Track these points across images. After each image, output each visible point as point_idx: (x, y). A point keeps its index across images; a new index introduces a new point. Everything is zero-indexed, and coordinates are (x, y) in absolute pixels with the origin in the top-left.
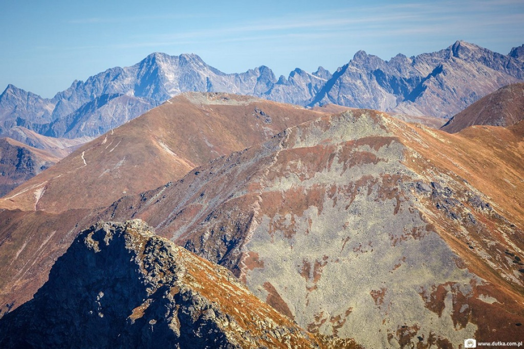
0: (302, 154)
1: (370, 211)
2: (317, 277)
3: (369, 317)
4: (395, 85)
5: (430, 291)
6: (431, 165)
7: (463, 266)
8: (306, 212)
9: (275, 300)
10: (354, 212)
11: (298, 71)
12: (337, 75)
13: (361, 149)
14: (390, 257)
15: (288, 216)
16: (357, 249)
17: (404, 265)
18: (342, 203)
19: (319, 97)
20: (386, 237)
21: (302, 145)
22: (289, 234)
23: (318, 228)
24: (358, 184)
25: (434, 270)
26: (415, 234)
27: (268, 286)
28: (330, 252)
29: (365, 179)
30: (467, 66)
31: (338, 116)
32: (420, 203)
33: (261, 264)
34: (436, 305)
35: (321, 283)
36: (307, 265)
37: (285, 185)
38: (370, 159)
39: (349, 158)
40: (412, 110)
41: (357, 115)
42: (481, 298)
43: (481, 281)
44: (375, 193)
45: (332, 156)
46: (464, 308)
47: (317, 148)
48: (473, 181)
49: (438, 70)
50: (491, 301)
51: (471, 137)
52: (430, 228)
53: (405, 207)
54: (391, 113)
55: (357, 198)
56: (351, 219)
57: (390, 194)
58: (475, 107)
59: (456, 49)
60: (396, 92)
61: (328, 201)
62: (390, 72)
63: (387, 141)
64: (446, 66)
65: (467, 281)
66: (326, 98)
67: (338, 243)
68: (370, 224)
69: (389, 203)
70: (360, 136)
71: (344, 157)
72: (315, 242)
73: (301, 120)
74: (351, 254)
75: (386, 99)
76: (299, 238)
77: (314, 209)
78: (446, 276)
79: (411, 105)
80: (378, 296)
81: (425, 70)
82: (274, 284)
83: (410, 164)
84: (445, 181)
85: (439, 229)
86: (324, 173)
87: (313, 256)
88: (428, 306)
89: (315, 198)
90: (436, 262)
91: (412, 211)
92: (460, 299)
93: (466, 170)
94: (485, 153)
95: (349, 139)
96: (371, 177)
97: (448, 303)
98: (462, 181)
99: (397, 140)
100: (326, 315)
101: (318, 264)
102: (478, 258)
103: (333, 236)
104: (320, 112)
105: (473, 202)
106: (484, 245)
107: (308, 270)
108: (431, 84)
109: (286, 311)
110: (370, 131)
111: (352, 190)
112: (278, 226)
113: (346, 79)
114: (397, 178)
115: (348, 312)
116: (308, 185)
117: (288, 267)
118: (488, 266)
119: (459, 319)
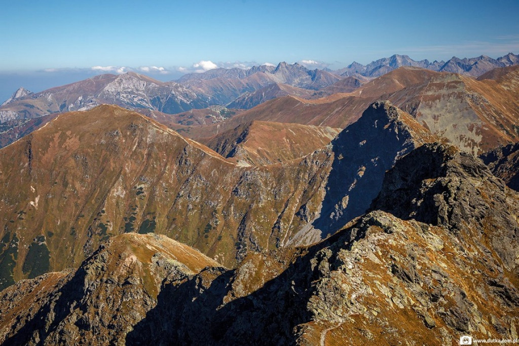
0: (435, 85)
1: (454, 102)
2: (437, 120)
3: (451, 132)
4: (463, 67)
5: (469, 125)
6: (472, 89)
7: (479, 119)
8: (436, 101)
9: (425, 125)
10: (450, 102)
11: (436, 61)
12: (447, 63)
13: (452, 84)
14: (459, 115)
15: (430, 102)
16: (449, 112)
17: (462, 118)
18: (446, 99)
19: (442, 69)
20: (458, 109)
21: (436, 82)
22: (430, 107)
23: (439, 106)
24: (451, 94)
25: (471, 120)
26: (466, 109)
27: (423, 121)
28: (441, 113)
29: (453, 93)
30: (484, 62)
31: (446, 74)
32: (468, 100)
33: (422, 115)
34: (471, 130)
35: (439, 121)
36: (435, 116)
37: (430, 93)
38: (455, 87)
39: (449, 86)
40: (468, 74)
41: (452, 74)
42: (484, 128)
43: (484, 123)
44: (455, 97)
45: (444, 86)
46: (479, 130)
47: (440, 83)
48: (484, 95)
49: (476, 63)
50: (487, 129)
51: (484, 82)
52: (471, 107)
53: (464, 101)
54: (462, 74)
55: (451, 98)
56: (448, 104)
57: (460, 97)
58: (486, 74)
59: (482, 57)
60: (464, 69)
61: (442, 98)
62: (462, 63)
63: (460, 82)
64: (478, 62)
65: (480, 123)
66: (443, 69)
67: (444, 110)
68: (454, 105)
69: (459, 100)
70: (452, 80)
71: (447, 86)
72: (438, 110)
73: (436, 75)
74: (448, 114)
75: (460, 70)
76: (433, 109)
77: (438, 101)
78: (474, 121)
79: (468, 73)
80: (455, 126)
81: (472, 63)
82: (426, 122)
83: (466, 89)
84: (476, 94)
85: (473, 108)
86: (442, 90)
87: (437, 114)
88: (469, 129)
89: (438, 97)
90: (472, 117)
91: (466, 103)
92: (478, 128)
93: (482, 92)
94: (488, 87)
95: (449, 81)
96: (454, 92)
97: (474, 129)
98: (481, 95)
99: (463, 82)
100: (440, 131)
101: (438, 116)
102: (484, 117)
103: (443, 108)
104: (441, 73)
105: (484, 101)
106: (486, 113)
107: (435, 118)
108: (473, 67)
109: (428, 129)
110: (454, 78)
111: (449, 96)
112: (427, 105)
113: (449, 64)
114: (462, 93)
115: (446, 130)
116: (437, 94)
117: (429, 116)
118: (487, 119)
119: (477, 134)
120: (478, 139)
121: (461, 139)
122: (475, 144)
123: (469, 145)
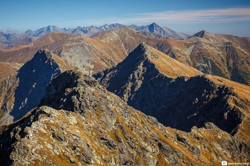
0: (70, 40)
1: (79, 49)
2: (72, 58)
3: (79, 64)
4: (83, 31)
5: (87, 60)
6: (88, 42)
7: (92, 57)
8: (70, 49)
9: (66, 61)
10: (77, 49)
11: (70, 29)
12: (75, 29)
13: (78, 40)
14: (82, 55)
15: (68, 49)
16: (77, 54)
17: (84, 56)
18: (75, 47)
19: (73, 32)
20: (82, 52)
21: (70, 39)
22: (68, 52)
23: (72, 51)
24: (78, 45)
25: (88, 57)
26: (86, 52)
27: (65, 59)
28: (73, 54)
29: (79, 44)
30: (93, 29)
31: (75, 35)
32: (86, 48)
33: (64, 56)
34: (88, 62)
35: (72, 59)
36: (70, 56)
37: (68, 45)
38: (80, 41)
39: (77, 41)
40: (86, 35)
41: (78, 35)
42: (95, 61)
43: (95, 59)
44: (80, 46)
45: (74, 41)
46: (92, 62)
47: (72, 40)
48: (94, 45)
49: (89, 29)
50: (96, 62)
51: (94, 39)
52: (88, 51)
53: (84, 48)
54: (83, 35)
55: (78, 47)
56: (77, 50)
57: (82, 46)
58: (94, 35)
59: (92, 26)
60: (83, 32)
61: (74, 47)
62: (83, 29)
63: (82, 39)
64: (91, 29)
65: (93, 59)
66: (74, 33)
67: (75, 53)
68: (79, 50)
69: (82, 48)
70: (78, 38)
71: (76, 41)
72: (71, 53)
73: (70, 36)
74: (77, 55)
75: (82, 33)
76: (69, 52)
77: (72, 48)
78: (90, 58)
79: (86, 34)
80: (80, 61)
81: (88, 29)
82: (66, 59)
83: (85, 42)
84: (90, 45)
85: (89, 51)
86: (73, 43)
87: (71, 55)
88: (87, 62)
89: (72, 47)
90: (88, 56)
91: (85, 49)
92: (92, 61)
93: (93, 43)
94: (96, 41)
95: (77, 38)
96: (80, 44)
97: (90, 62)
98: (92, 45)
99: (83, 39)
100: (73, 63)
101: (72, 56)
102: (94, 56)
103: (74, 52)
104: (73, 35)
105: (94, 48)
106: (95, 54)
107: (70, 57)
108: (88, 31)
109: (67, 62)
110: (80, 37)
111: (77, 46)
112: (66, 50)
113: (77, 30)
114: (83, 44)
115: (76, 63)
116: (71, 45)
117: (68, 56)
118: (96, 57)
119: (92, 64)
120: (92, 67)
121: (84, 67)
122: (90, 69)
123: (88, 70)
